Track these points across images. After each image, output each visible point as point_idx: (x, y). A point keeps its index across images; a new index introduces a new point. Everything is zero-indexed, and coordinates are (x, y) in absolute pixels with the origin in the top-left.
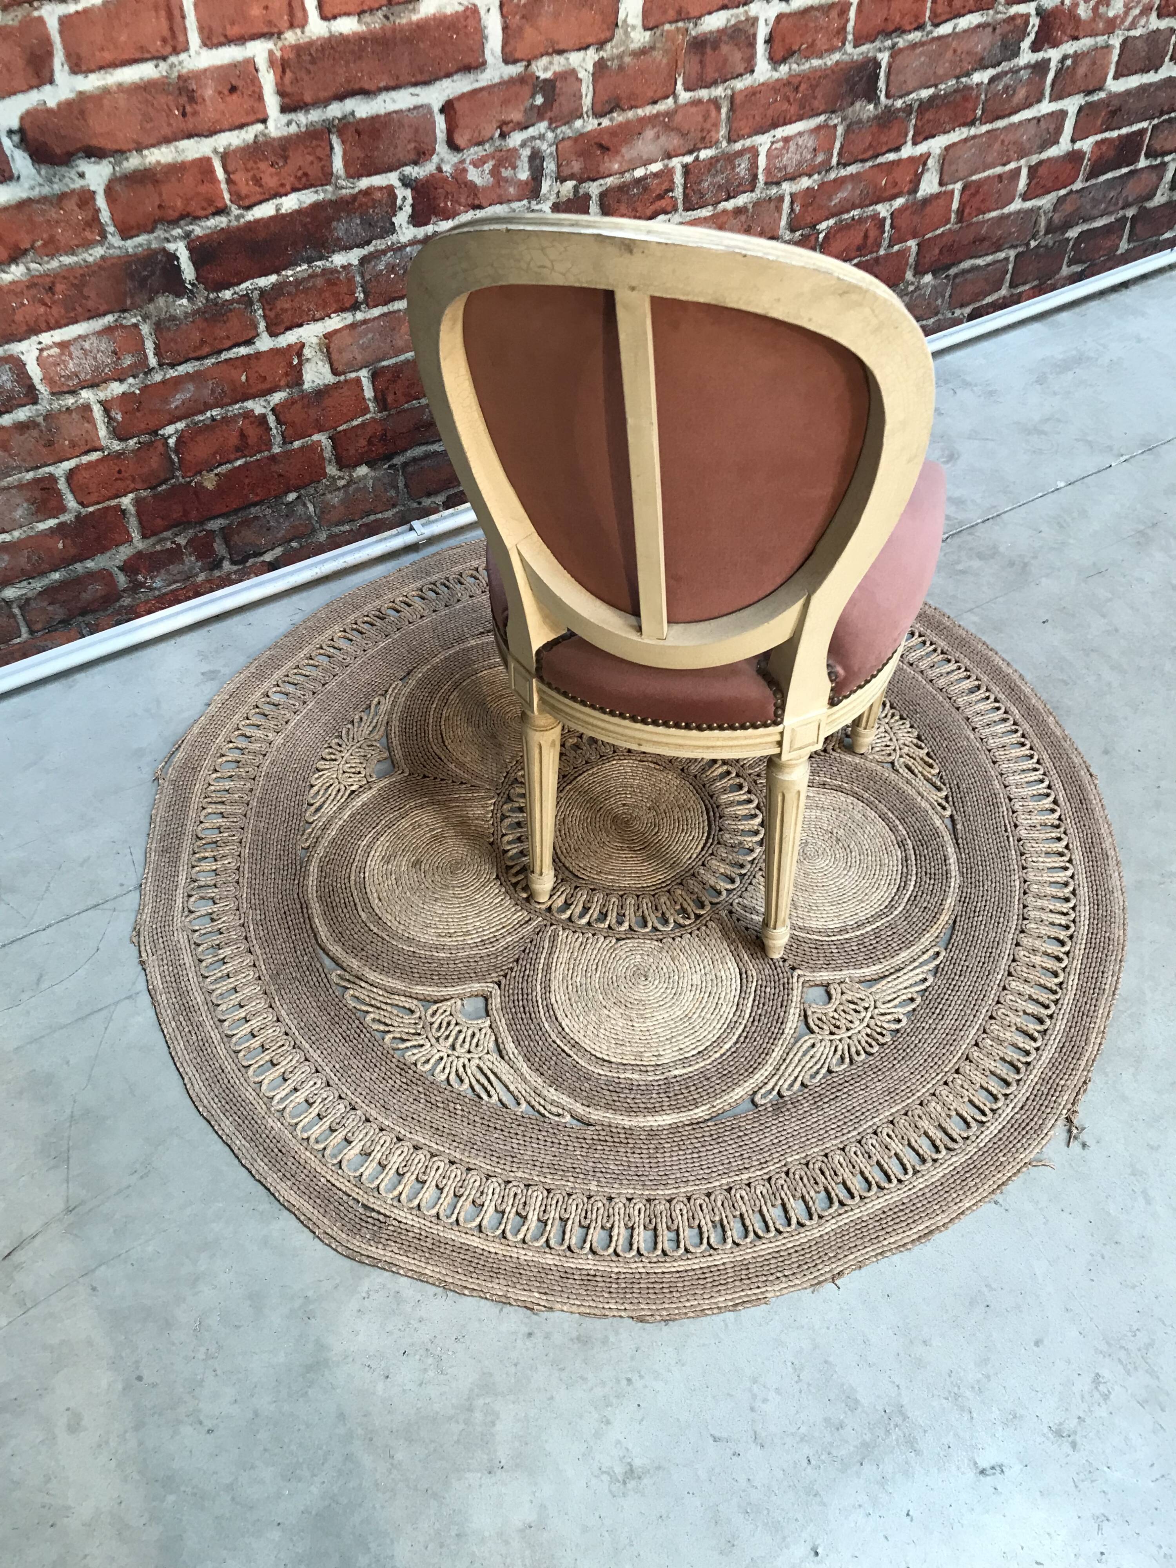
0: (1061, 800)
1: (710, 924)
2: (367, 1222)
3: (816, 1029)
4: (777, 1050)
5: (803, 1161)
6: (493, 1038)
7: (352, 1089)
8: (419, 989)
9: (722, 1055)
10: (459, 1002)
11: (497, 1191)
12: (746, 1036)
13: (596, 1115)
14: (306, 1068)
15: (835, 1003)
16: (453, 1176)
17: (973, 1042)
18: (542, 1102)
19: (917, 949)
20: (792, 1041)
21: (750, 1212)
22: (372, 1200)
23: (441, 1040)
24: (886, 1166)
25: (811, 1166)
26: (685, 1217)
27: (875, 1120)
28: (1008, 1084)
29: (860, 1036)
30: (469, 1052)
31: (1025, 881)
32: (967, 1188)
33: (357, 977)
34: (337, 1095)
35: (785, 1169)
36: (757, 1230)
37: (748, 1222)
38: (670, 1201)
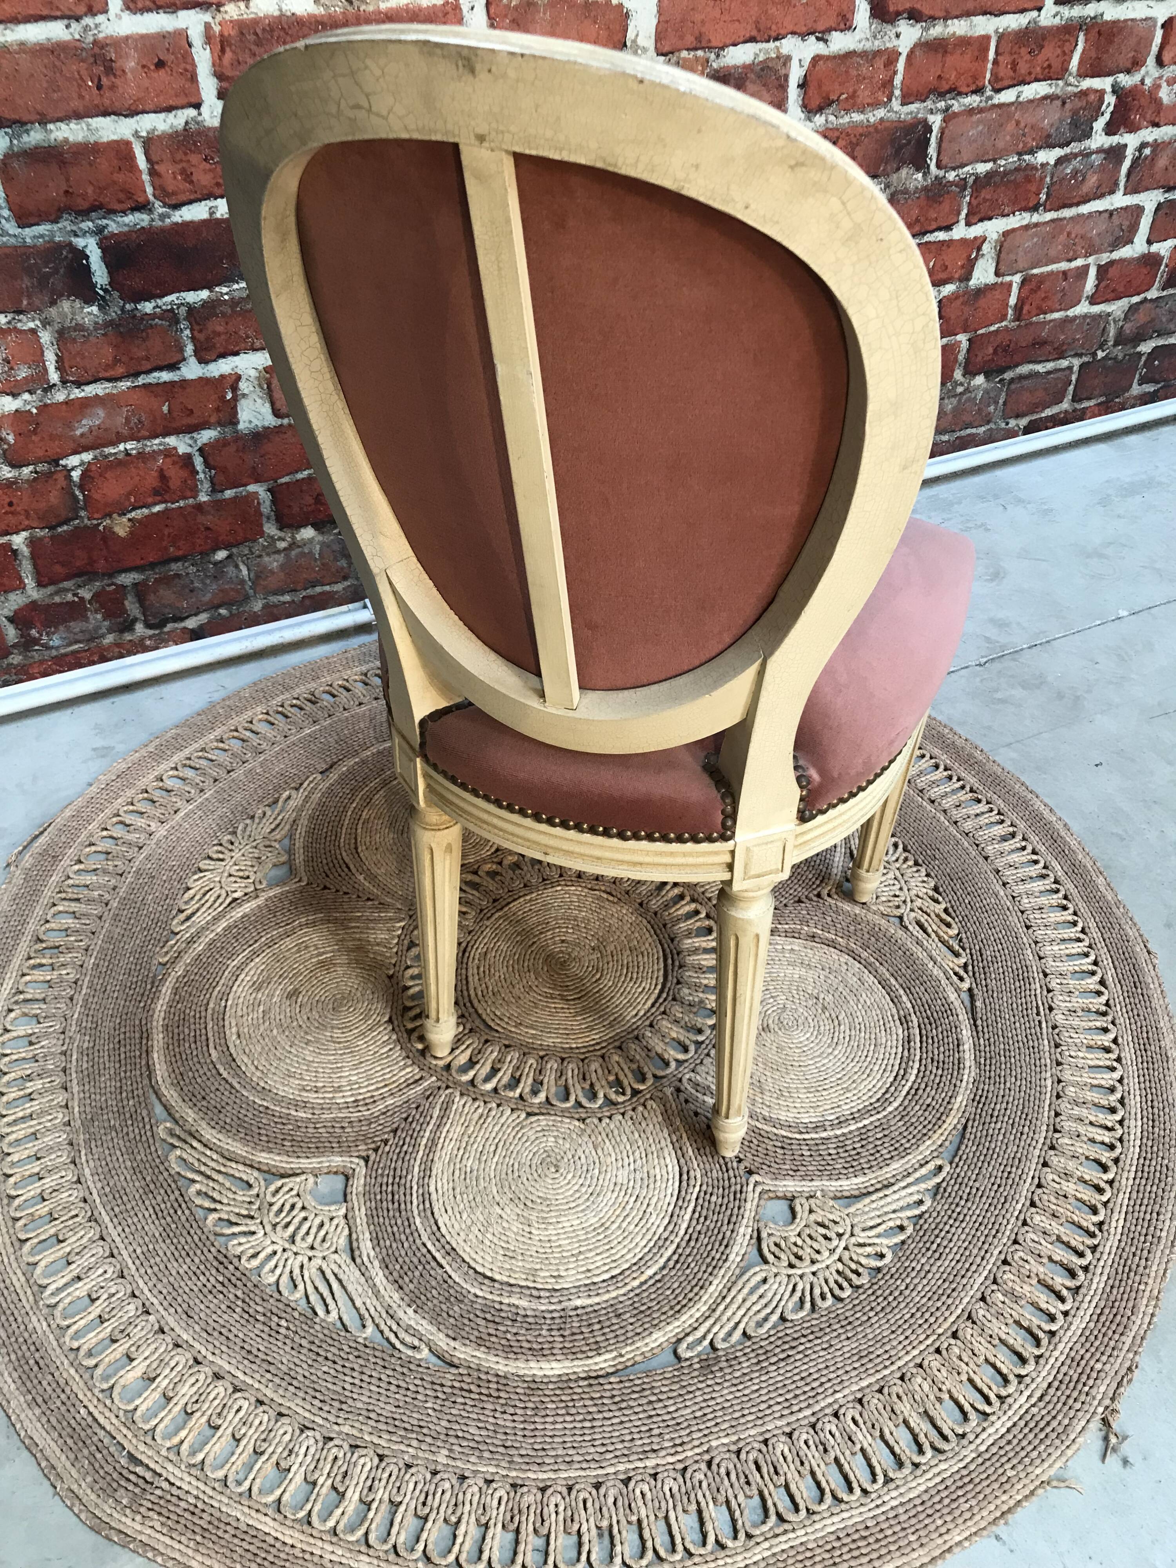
0: (1109, 981)
1: (650, 1103)
2: (128, 1480)
3: (770, 1258)
4: (715, 1282)
5: (734, 1448)
6: (346, 1232)
7: (150, 1284)
8: (263, 1157)
9: (642, 1284)
10: (311, 1180)
11: (312, 1450)
12: (678, 1261)
13: (463, 1352)
14: (99, 1250)
15: (800, 1223)
16: (257, 1422)
17: (979, 1295)
18: (394, 1327)
19: (913, 1159)
20: (738, 1271)
21: (652, 1518)
22: (142, 1447)
23: (279, 1228)
24: (846, 1467)
25: (743, 1456)
26: (561, 1517)
27: (838, 1395)
28: (1023, 1361)
29: (827, 1273)
30: (312, 1248)
31: (1059, 1081)
32: (957, 1513)
33: (191, 1134)
34: (129, 1291)
35: (707, 1457)
36: (658, 1547)
37: (646, 1534)
38: (543, 1490)
